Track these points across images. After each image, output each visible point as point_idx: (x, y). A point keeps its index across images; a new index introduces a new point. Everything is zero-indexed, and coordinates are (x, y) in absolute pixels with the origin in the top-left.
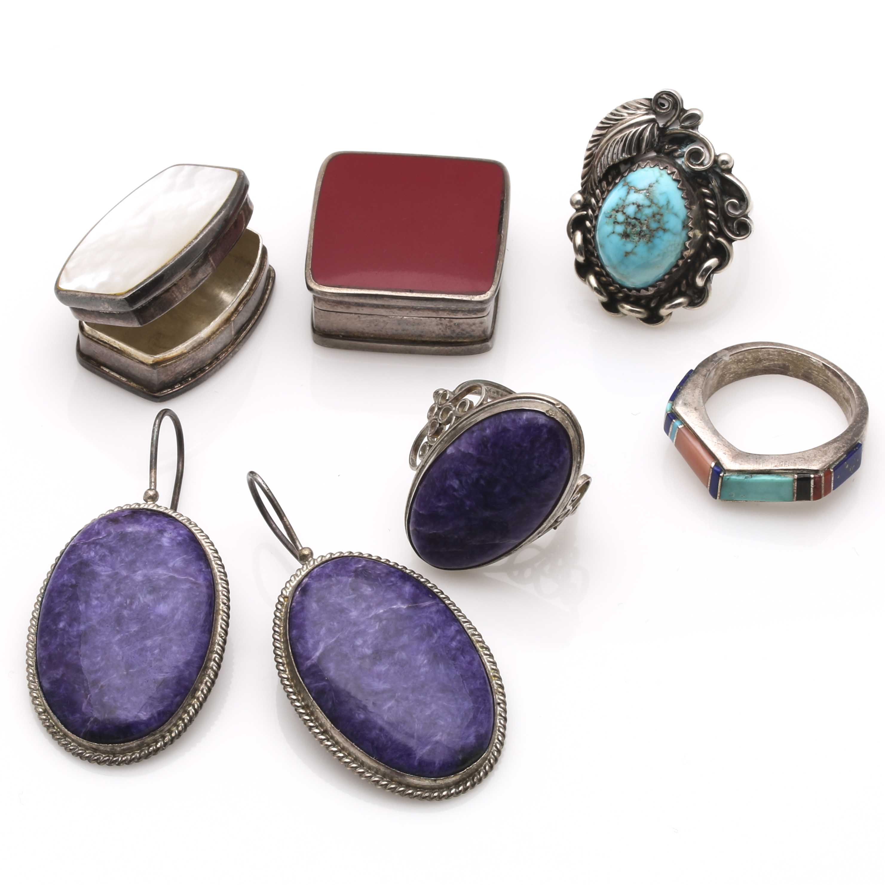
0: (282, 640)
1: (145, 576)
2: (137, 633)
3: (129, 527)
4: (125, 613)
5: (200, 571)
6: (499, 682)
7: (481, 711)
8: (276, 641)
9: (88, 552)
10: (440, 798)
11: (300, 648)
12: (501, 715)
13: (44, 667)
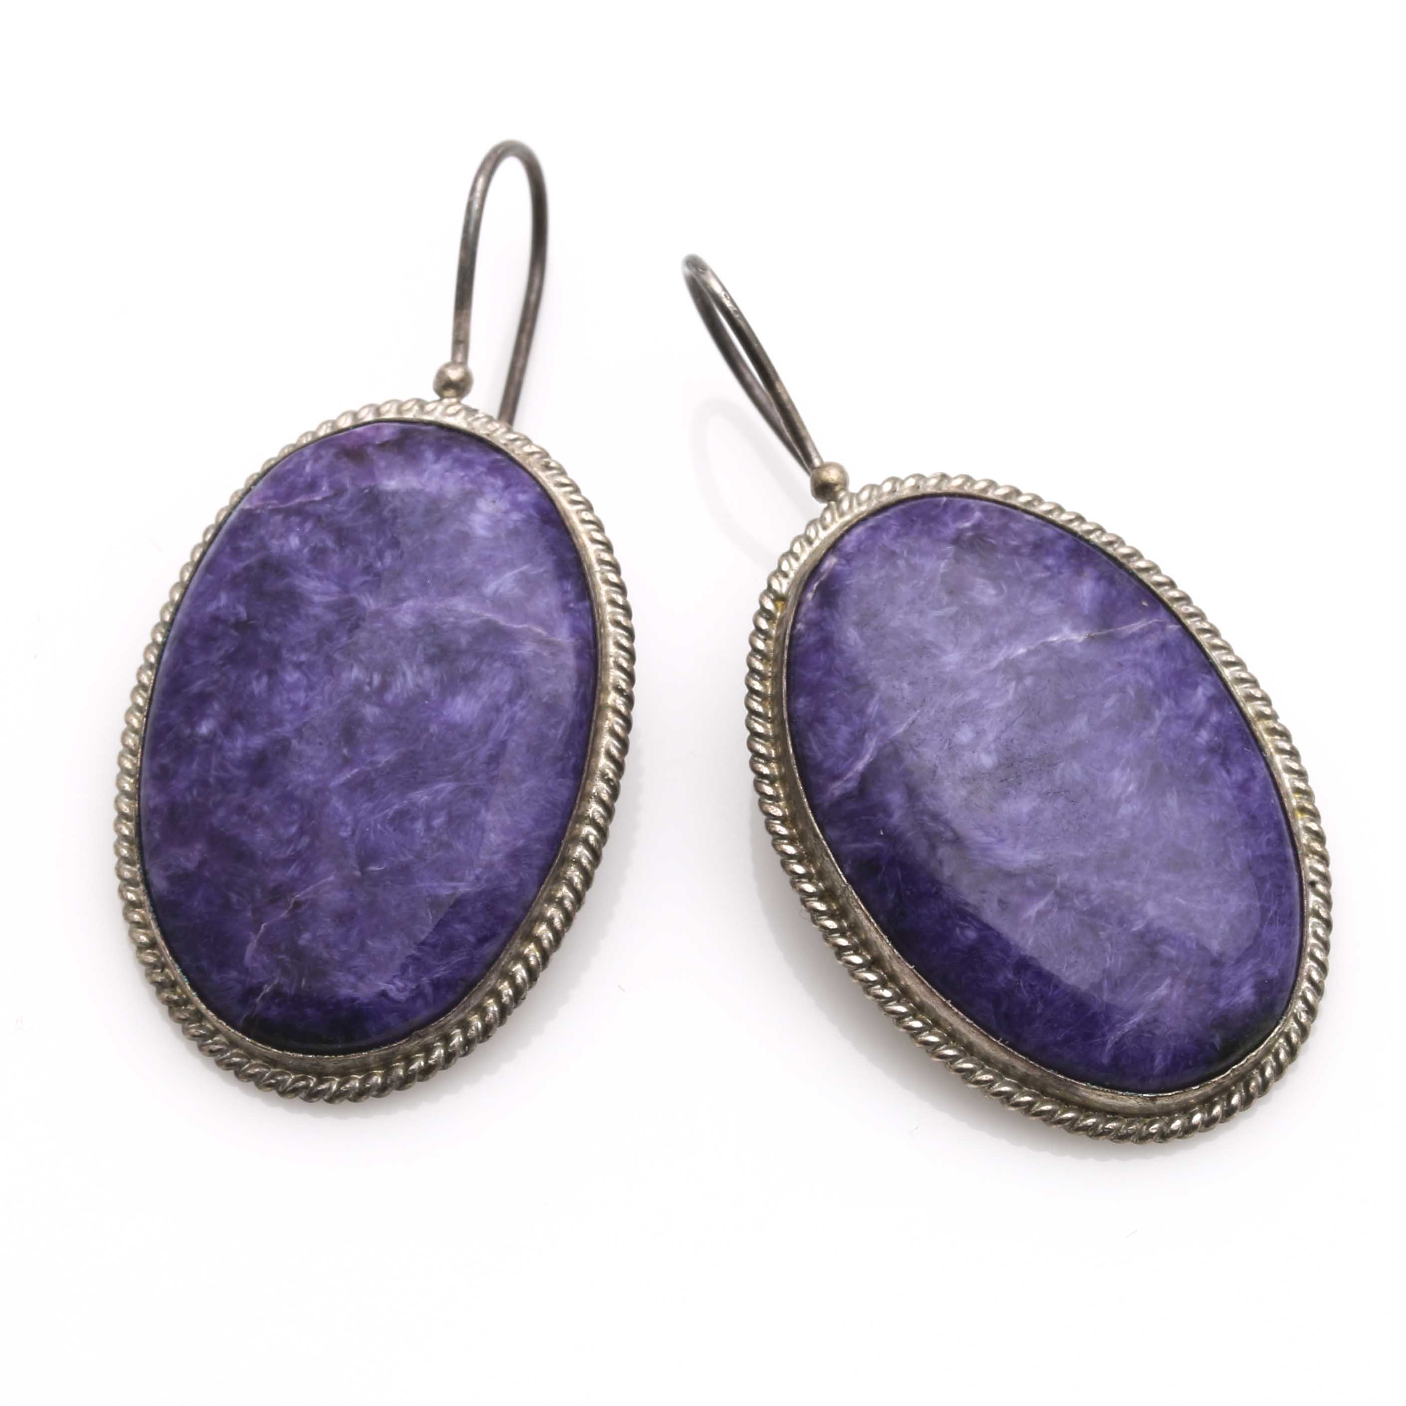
0: (770, 715)
1: (422, 614)
2: (393, 768)
3: (390, 477)
4: (370, 712)
5: (565, 608)
6: (1314, 826)
7: (1271, 919)
8: (753, 717)
9: (284, 536)
10: (1164, 1136)
11: (815, 747)
12: (1317, 914)
13: (157, 835)
